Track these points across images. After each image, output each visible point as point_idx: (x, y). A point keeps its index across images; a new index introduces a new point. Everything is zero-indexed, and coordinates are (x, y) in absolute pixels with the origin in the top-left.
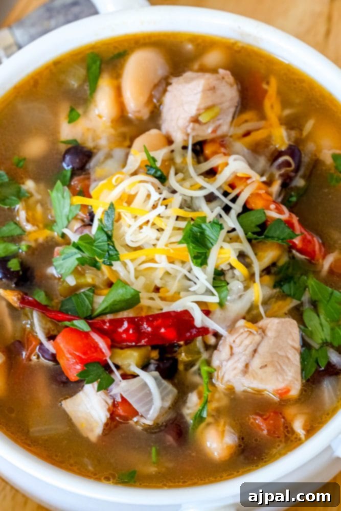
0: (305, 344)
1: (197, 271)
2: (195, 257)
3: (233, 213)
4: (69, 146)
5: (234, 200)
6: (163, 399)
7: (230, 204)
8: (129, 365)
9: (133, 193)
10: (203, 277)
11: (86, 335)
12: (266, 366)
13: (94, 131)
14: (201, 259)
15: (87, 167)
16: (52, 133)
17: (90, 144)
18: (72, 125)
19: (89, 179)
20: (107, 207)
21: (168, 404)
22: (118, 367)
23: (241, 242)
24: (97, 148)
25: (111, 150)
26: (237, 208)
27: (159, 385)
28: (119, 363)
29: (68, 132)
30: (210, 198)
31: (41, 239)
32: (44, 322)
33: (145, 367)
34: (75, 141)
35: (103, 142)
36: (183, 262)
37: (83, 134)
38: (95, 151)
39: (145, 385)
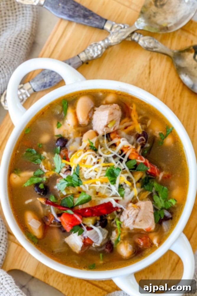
0: (155, 209)
1: (112, 187)
2: (111, 181)
3: (124, 162)
4: (58, 137)
5: (124, 156)
6: (103, 236)
7: (122, 158)
8: (89, 224)
9: (85, 159)
10: (114, 189)
11: (72, 215)
12: (141, 221)
13: (67, 131)
14: (114, 182)
15: (66, 146)
16: (51, 133)
17: (66, 136)
18: (58, 129)
19: (67, 151)
20: (76, 165)
21: (105, 237)
22: (84, 225)
23: (128, 173)
24: (69, 138)
25: (75, 138)
26: (125, 160)
27: (101, 231)
28: (85, 223)
29: (57, 132)
30: (115, 157)
31: (51, 175)
32: (55, 208)
33: (95, 225)
34: (60, 135)
35: (71, 135)
36: (106, 183)
37: (63, 132)
38: (69, 139)
39: (96, 232)
